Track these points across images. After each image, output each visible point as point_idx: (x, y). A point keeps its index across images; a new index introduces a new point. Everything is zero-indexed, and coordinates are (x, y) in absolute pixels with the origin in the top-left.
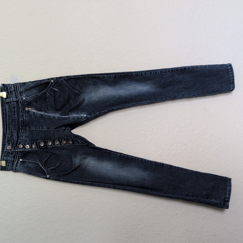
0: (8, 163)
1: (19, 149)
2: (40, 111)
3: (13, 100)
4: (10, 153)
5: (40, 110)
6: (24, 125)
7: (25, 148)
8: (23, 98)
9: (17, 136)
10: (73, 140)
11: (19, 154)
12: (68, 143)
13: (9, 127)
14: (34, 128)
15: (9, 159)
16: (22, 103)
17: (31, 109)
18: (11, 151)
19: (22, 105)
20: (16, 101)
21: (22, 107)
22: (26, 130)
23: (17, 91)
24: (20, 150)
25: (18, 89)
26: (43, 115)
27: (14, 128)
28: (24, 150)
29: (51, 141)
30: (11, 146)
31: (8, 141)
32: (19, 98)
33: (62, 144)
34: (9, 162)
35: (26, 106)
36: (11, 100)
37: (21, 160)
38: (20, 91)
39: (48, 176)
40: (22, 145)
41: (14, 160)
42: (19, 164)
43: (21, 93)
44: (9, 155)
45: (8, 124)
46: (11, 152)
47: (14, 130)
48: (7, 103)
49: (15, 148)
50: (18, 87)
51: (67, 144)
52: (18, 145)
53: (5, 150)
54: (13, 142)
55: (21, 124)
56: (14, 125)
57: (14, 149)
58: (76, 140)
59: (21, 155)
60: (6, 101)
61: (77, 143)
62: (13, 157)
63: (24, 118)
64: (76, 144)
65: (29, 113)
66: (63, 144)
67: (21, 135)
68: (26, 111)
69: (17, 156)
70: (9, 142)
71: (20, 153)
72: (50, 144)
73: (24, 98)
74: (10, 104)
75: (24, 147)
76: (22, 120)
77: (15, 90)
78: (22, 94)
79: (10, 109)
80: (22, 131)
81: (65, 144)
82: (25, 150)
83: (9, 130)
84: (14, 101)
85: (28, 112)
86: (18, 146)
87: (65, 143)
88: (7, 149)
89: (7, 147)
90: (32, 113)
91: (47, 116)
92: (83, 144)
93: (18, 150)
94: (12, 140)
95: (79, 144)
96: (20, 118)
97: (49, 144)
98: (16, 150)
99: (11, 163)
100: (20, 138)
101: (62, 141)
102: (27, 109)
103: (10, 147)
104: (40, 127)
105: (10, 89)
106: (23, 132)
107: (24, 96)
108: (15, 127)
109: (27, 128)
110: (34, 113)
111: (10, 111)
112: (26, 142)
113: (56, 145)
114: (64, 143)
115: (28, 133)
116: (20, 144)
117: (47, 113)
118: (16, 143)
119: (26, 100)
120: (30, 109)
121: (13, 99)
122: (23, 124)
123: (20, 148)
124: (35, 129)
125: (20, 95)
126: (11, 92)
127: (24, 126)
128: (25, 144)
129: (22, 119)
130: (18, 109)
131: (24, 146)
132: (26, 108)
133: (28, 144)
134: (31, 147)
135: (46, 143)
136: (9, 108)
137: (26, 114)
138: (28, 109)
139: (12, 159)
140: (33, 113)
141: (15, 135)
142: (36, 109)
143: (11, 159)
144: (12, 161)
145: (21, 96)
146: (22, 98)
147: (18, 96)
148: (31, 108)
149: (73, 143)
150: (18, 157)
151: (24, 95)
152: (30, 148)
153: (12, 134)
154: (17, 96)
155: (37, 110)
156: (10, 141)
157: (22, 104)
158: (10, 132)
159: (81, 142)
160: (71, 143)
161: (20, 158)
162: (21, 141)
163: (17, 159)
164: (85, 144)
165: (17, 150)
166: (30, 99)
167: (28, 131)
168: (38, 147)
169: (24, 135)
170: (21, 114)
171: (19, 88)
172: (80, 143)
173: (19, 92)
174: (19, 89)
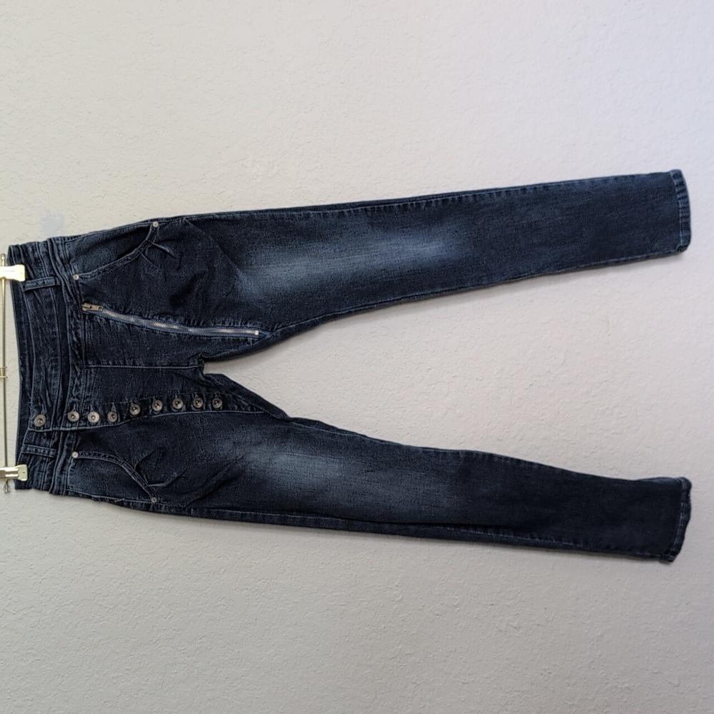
0: (38, 463)
1: (70, 425)
2: (124, 313)
3: (44, 283)
4: (45, 434)
5: (125, 309)
6: (80, 354)
7: (86, 420)
8: (74, 277)
9: (63, 388)
10: (223, 398)
11: (69, 438)
12: (210, 405)
13: (38, 362)
14: (110, 363)
15: (42, 451)
16: (72, 290)
17: (97, 309)
18: (46, 430)
19: (71, 298)
20: (53, 287)
21: (72, 303)
22: (88, 368)
23: (55, 258)
24: (73, 428)
25: (56, 252)
26: (133, 325)
27: (54, 364)
28: (83, 428)
29: (161, 399)
30: (45, 416)
31: (36, 402)
32: (61, 278)
33: (193, 409)
34: (42, 462)
35: (83, 300)
36: (40, 283)
37: (75, 455)
38: (62, 255)
39: (154, 500)
40: (78, 412)
41: (57, 454)
42: (71, 465)
43: (66, 262)
44: (40, 441)
45: (36, 353)
46: (47, 432)
47: (52, 368)
48: (28, 293)
49: (59, 421)
50: (57, 245)
51: (207, 408)
52: (67, 412)
53: (29, 429)
54: (52, 403)
55: (73, 351)
56: (52, 355)
57: (55, 424)
58: (234, 397)
59: (77, 441)
60: (24, 287)
61: (236, 407)
62: (52, 447)
63: (81, 335)
64: (233, 409)
65: (95, 319)
66: (196, 408)
67: (74, 383)
68: (84, 315)
69: (65, 443)
70: (40, 404)
71: (72, 436)
72: (159, 408)
73: (77, 277)
74: (36, 294)
75: (83, 418)
76: (73, 341)
77: (47, 254)
78: (70, 266)
79: (39, 309)
80: (76, 372)
81: (202, 408)
82: (86, 426)
83: (39, 369)
84: (48, 287)
85: (92, 316)
86: (65, 415)
87: (203, 406)
88: (33, 425)
89: (33, 420)
90: (101, 320)
91: (144, 329)
92: (252, 410)
93: (65, 427)
94: (48, 399)
95: (241, 410)
96: (68, 334)
97: (155, 409)
98: (61, 429)
99: (48, 462)
100: (71, 392)
101: (192, 400)
102: (86, 308)
103: (41, 419)
104: (127, 361)
105: (33, 252)
106: (79, 373)
107: (77, 270)
108: (56, 360)
109: (90, 363)
110: (107, 319)
111: (38, 315)
112: (89, 402)
113: (175, 411)
114: (200, 405)
115: (93, 376)
116: (71, 410)
117: (144, 318)
118: (60, 409)
119: (82, 281)
120: (95, 308)
121: (46, 281)
122: (77, 353)
123: (72, 423)
124: (114, 364)
125: (63, 269)
126: (37, 260)
127: (81, 358)
128: (87, 410)
129: (75, 339)
130: (62, 307)
131: (84, 415)
132: (85, 305)
133: (96, 410)
134: (104, 418)
135: (145, 405)
136: (36, 308)
137: (86, 324)
138: (91, 307)
139: (51, 453)
140: (104, 320)
141: (56, 383)
142: (114, 307)
143: (49, 452)
144: (52, 459)
145: (66, 271)
146: (70, 278)
147: (58, 271)
148: (98, 307)
149: (225, 406)
150: (66, 447)
151: (76, 267)
152: (102, 422)
153: (46, 381)
154: (56, 271)
155: (117, 310)
156: (42, 403)
157: (71, 293)
158: (41, 377)
159: (246, 404)
160: (219, 405)
161: (72, 449)
162: (76, 400)
163: (64, 453)
164: (260, 410)
165: (64, 429)
166: (93, 279)
167: (93, 370)
168: (124, 418)
169: (82, 383)
170: (70, 325)
171: (60, 247)
172: (244, 406)
173: (61, 260)
174: (59, 251)
